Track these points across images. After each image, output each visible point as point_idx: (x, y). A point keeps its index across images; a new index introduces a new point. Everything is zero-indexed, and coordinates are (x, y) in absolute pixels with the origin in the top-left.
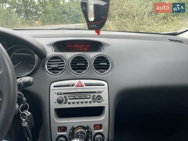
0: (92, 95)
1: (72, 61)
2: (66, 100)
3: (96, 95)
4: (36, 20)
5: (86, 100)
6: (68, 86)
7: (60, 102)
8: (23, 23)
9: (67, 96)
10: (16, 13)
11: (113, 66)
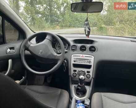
0: (87, 60)
1: (80, 47)
2: (77, 61)
3: (89, 60)
4: (57, 25)
5: (84, 62)
6: (78, 56)
7: (75, 61)
8: (49, 28)
9: (78, 60)
10: (45, 20)
11: (97, 50)
